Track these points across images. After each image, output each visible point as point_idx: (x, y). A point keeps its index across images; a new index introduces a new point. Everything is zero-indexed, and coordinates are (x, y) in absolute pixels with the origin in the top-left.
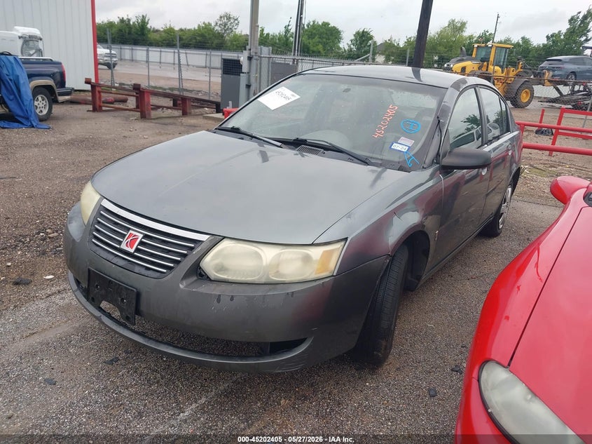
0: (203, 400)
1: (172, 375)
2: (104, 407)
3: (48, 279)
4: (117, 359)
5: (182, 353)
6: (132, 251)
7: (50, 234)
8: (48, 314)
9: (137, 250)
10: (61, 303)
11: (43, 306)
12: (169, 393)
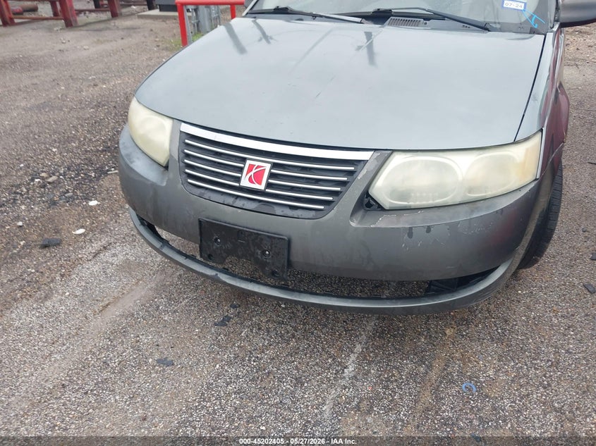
0: (358, 348)
1: (304, 324)
2: (250, 380)
3: (80, 235)
4: (229, 319)
5: (363, 303)
6: (262, 187)
7: (47, 178)
8: (109, 278)
9: (269, 185)
10: (115, 260)
11: (96, 268)
12: (315, 347)
